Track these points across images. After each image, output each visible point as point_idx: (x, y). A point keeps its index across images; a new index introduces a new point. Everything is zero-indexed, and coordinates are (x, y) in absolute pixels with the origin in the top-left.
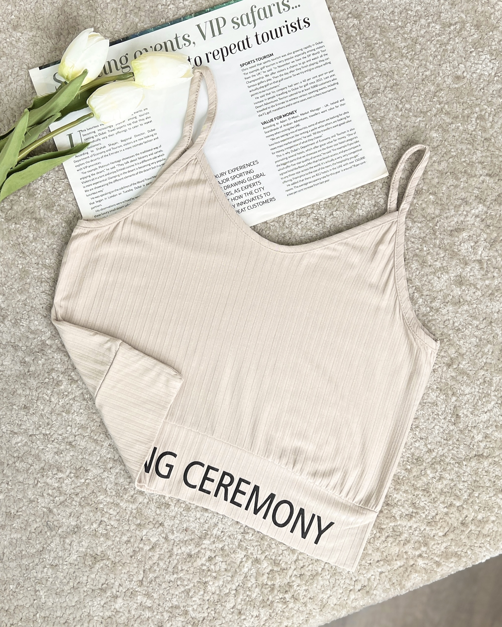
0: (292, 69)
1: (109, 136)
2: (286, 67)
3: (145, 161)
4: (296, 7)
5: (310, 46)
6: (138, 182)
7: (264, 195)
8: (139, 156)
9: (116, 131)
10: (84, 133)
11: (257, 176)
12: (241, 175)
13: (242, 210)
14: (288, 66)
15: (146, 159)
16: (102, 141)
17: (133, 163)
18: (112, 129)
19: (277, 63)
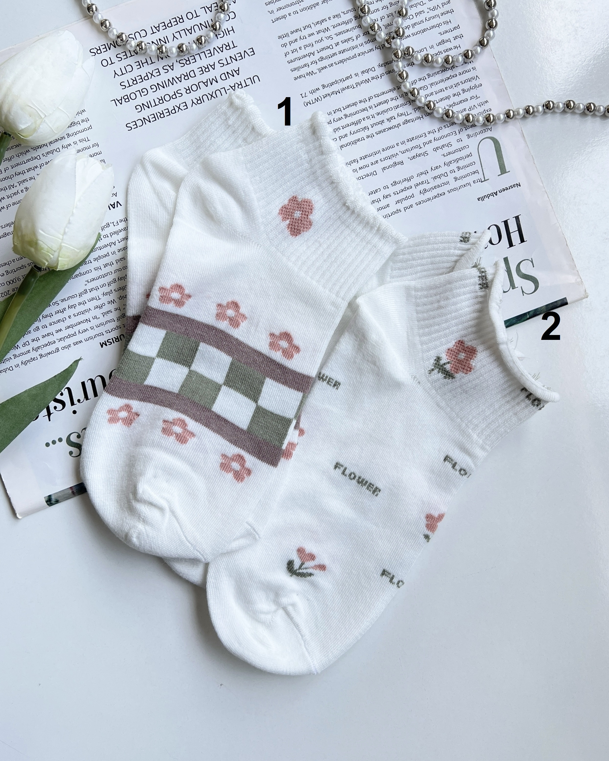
0: (60, 316)
1: (426, 173)
2: (74, 320)
3: (356, 123)
4: (54, 442)
5: (25, 363)
6: (367, 81)
7: (114, 59)
8: (367, 133)
9: (412, 183)
10: (476, 177)
11: (127, 98)
12: (162, 100)
13: (158, 28)
14: (68, 322)
15: (354, 128)
16: (441, 161)
17: (378, 119)
18: (421, 187)
19: (92, 328)
